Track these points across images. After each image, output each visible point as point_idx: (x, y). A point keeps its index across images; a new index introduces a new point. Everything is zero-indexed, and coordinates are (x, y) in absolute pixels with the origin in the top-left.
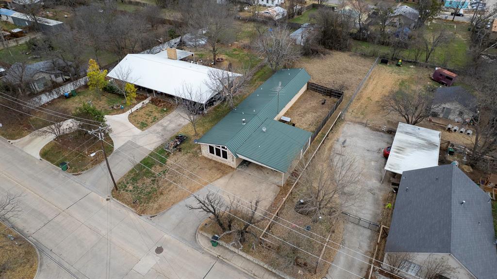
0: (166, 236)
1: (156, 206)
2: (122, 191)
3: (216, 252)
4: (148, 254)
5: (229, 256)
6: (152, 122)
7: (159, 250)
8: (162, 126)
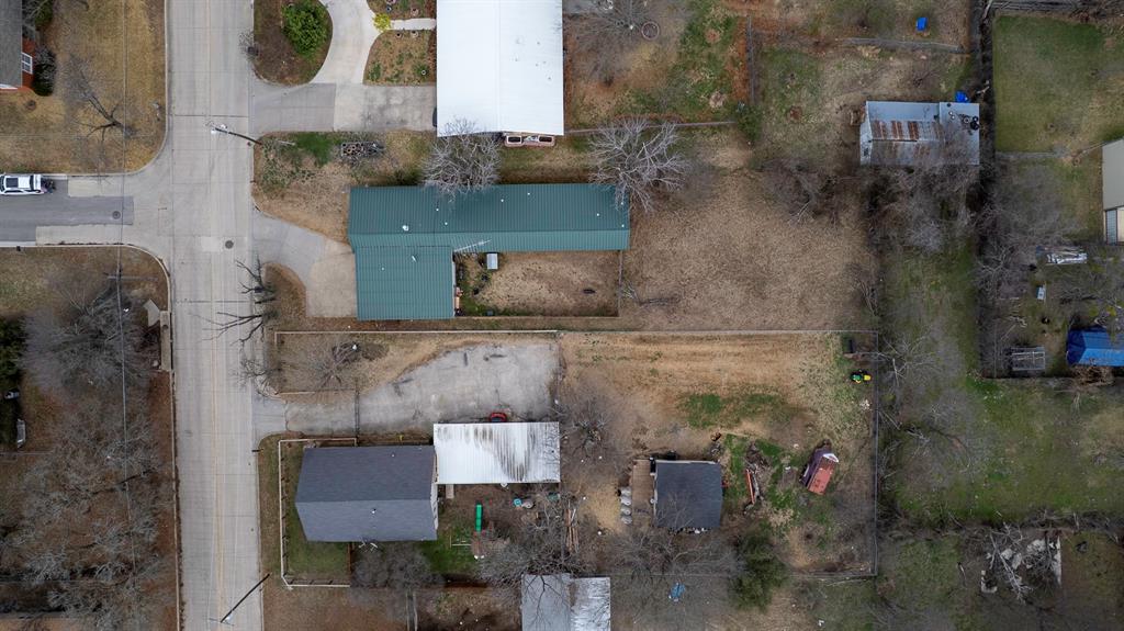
0: (246, 239)
1: (267, 203)
2: (263, 151)
4: (219, 238)
6: (387, 79)
8: (388, 100)
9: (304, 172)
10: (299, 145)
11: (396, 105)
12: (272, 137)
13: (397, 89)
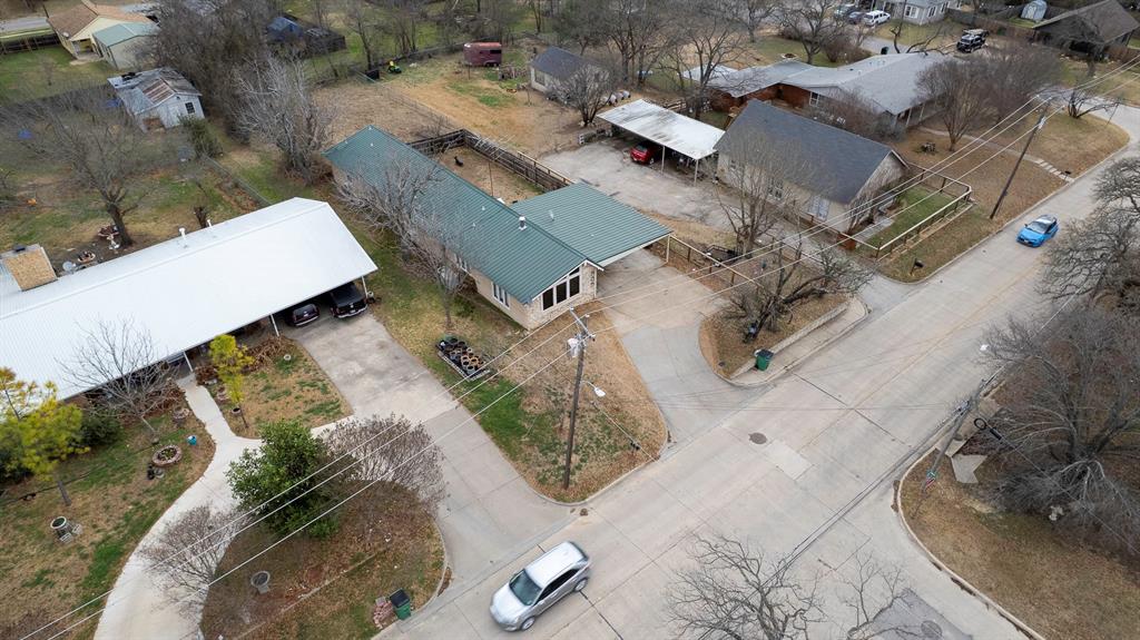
1: (647, 425)
3: (776, 369)
4: (766, 455)
5: (788, 358)
6: (325, 392)
7: (758, 439)
8: (361, 375)
9: (556, 402)
10: (520, 431)
11: (361, 364)
12: (542, 482)
13: (334, 375)
